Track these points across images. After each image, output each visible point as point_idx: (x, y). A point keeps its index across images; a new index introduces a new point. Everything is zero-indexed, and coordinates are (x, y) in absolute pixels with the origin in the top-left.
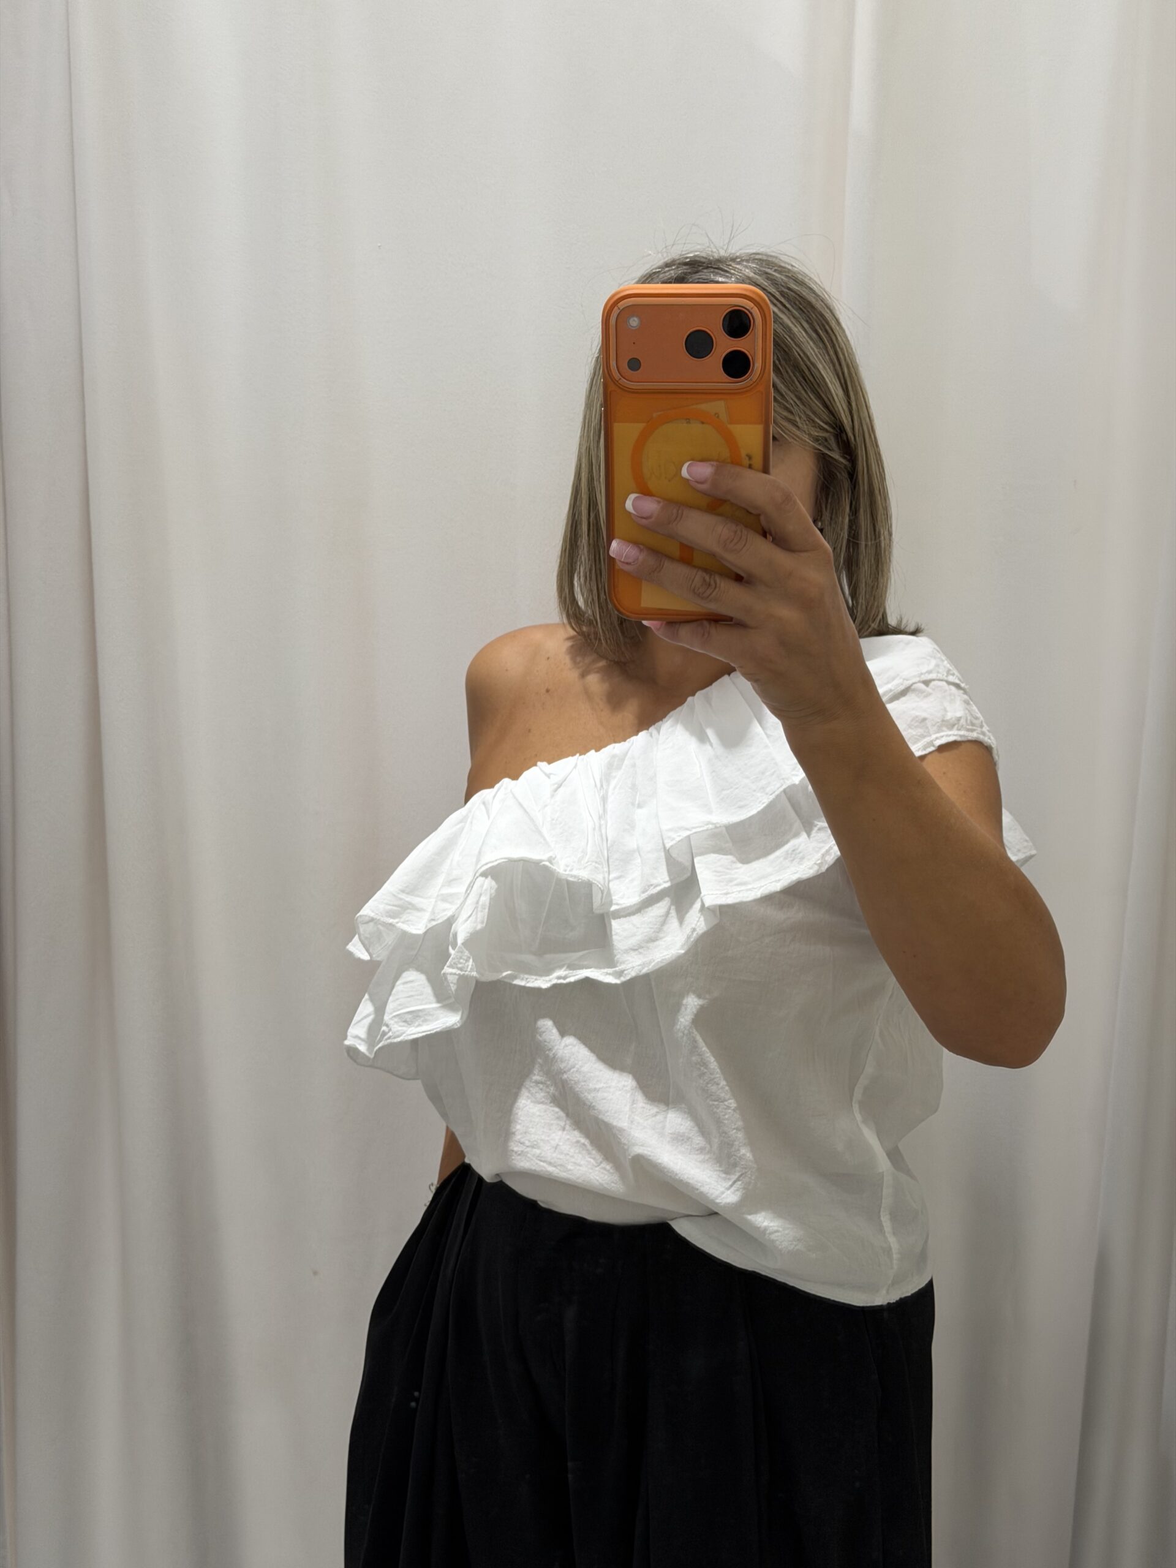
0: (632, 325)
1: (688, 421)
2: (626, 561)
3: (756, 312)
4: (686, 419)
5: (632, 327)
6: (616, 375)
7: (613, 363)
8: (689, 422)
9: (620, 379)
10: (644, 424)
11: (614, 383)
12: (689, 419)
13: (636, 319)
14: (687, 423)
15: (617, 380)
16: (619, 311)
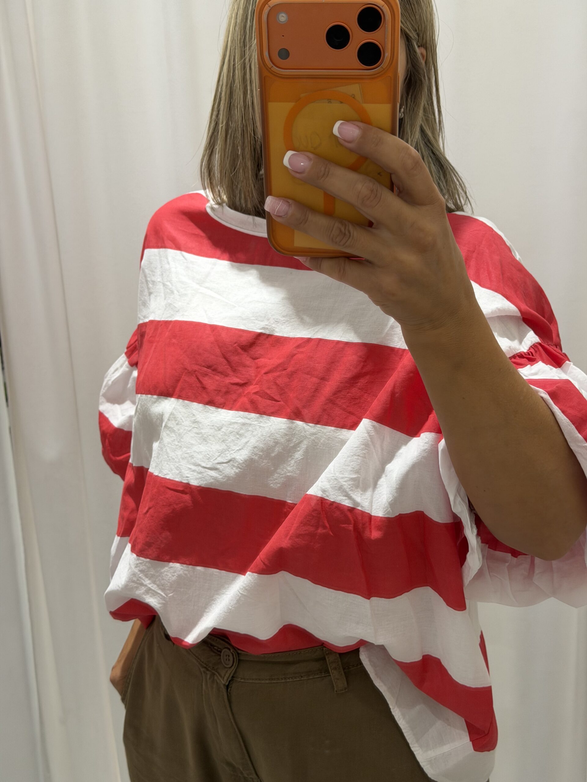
0: (282, 21)
1: (330, 101)
2: (278, 215)
3: (386, 9)
4: (328, 99)
5: (280, 21)
6: (269, 64)
7: (266, 54)
8: (331, 103)
9: (272, 67)
10: (293, 104)
11: (267, 69)
12: (330, 99)
13: (283, 15)
14: (328, 103)
15: (270, 67)
16: (269, 9)
